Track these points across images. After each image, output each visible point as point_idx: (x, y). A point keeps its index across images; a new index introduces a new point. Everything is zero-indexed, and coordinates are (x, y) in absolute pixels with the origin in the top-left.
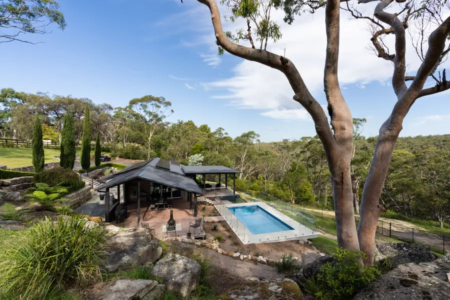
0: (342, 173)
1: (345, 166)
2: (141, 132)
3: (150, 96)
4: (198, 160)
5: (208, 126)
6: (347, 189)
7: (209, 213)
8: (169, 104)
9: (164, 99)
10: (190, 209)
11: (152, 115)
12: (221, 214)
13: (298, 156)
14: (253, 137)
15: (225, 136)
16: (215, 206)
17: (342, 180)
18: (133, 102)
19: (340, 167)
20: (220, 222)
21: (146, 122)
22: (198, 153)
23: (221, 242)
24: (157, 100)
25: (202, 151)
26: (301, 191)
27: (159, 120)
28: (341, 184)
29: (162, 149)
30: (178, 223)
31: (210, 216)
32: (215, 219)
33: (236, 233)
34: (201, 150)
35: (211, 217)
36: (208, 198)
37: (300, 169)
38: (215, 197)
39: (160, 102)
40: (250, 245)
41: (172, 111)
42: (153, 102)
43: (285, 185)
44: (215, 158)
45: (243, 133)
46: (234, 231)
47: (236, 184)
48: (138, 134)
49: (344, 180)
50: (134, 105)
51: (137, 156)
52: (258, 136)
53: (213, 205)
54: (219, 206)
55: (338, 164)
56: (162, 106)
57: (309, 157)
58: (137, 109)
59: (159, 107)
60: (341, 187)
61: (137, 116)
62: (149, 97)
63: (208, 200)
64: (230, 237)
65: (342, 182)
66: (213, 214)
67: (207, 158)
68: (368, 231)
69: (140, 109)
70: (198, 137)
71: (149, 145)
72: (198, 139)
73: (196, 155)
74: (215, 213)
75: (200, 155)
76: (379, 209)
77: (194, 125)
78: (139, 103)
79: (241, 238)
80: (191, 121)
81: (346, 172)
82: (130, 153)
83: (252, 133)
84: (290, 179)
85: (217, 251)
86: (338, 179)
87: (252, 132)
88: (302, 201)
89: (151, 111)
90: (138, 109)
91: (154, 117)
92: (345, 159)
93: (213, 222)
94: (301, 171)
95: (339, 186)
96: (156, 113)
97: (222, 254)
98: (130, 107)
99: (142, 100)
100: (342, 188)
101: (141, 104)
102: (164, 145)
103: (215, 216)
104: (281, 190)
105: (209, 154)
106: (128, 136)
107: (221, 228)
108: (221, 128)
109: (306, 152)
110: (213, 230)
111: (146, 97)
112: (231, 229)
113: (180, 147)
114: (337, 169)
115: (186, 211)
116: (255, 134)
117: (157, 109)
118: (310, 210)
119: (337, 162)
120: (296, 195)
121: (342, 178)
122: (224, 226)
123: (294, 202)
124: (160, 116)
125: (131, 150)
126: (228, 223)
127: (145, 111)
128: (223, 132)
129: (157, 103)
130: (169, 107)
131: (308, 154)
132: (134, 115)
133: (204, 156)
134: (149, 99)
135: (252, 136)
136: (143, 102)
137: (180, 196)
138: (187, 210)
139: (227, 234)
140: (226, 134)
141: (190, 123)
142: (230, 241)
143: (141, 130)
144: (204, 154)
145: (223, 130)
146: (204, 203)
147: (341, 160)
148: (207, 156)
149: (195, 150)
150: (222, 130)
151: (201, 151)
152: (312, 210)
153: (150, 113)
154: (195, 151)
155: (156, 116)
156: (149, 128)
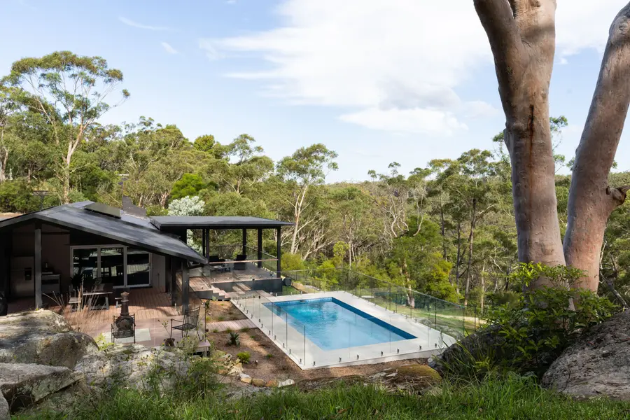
0: (532, 108)
1: (538, 90)
2: (45, 143)
3: (66, 54)
4: (190, 209)
5: (216, 140)
6: (542, 145)
7: (217, 314)
8: (116, 75)
9: (103, 62)
10: (173, 305)
11: (72, 101)
12: (249, 316)
13: (422, 203)
14: (322, 160)
15: (256, 154)
16: (234, 302)
17: (532, 124)
18: (22, 68)
19: (526, 93)
20: (245, 330)
21: (57, 118)
22: (191, 194)
23: (247, 368)
24: (85, 63)
25: (201, 191)
26: (429, 279)
27: (92, 114)
28: (528, 133)
29: (101, 189)
30: (140, 327)
31: (221, 319)
32: (235, 326)
33: (285, 351)
34: (199, 187)
35: (223, 323)
36: (216, 285)
37: (427, 229)
38: (233, 284)
39: (93, 70)
40: (317, 370)
41: (126, 94)
42: (76, 70)
43: (393, 265)
44: (233, 204)
45: (299, 148)
46: (279, 345)
47: (282, 264)
48: (37, 147)
49: (535, 123)
50: (26, 75)
51: (34, 203)
52: (334, 155)
53: (228, 300)
54: (242, 301)
55: (523, 85)
56: (99, 80)
57: (448, 206)
58: (32, 85)
59: (91, 82)
60: (528, 142)
61: (33, 104)
62: (63, 57)
63: (216, 290)
64: (269, 358)
65: (531, 129)
66: (228, 316)
67: (214, 205)
68: (584, 248)
69: (41, 86)
70: (191, 163)
71: (67, 174)
72: (192, 166)
73: (187, 199)
74: (234, 314)
75: (196, 198)
76: (609, 197)
77: (180, 137)
78: (40, 71)
79: (295, 358)
80: (174, 127)
81: (540, 104)
82: (14, 197)
83: (318, 148)
84: (406, 253)
85: (239, 379)
86: (521, 124)
87: (319, 146)
88: (432, 301)
89: (71, 92)
90: (36, 85)
91: (78, 107)
92: (538, 73)
93: (229, 331)
94: (428, 236)
95: (523, 141)
96: (85, 96)
97: (252, 383)
98: (14, 79)
99: (46, 63)
100: (532, 144)
101: (43, 75)
102: (105, 180)
103: (234, 319)
104: (385, 275)
105: (218, 196)
106: (11, 154)
107: (247, 341)
108: (246, 137)
109: (439, 192)
110: (228, 345)
111: (56, 54)
112: (271, 342)
113: (147, 181)
114: (519, 99)
115: (161, 310)
116: (325, 151)
117: (85, 86)
118: (448, 317)
119: (520, 82)
120: (419, 287)
121: (532, 118)
122: (255, 338)
123: (413, 304)
124: (93, 105)
125: (18, 188)
126: (265, 331)
127: (55, 91)
128: (251, 145)
129: (87, 72)
130: (116, 82)
131: (444, 198)
132: (25, 101)
133: (205, 200)
134: (64, 61)
135: (321, 155)
136: (48, 67)
137: (148, 283)
138: (165, 308)
139: (264, 352)
140: (259, 149)
141: (172, 130)
142: (271, 365)
143: (45, 139)
144: (204, 197)
145: (252, 139)
146: (207, 295)
147: (530, 76)
148: (212, 200)
149: (183, 187)
150: (248, 141)
151: (198, 190)
152: (451, 316)
153: (69, 98)
154: (183, 191)
155: (83, 104)
156: (67, 134)
